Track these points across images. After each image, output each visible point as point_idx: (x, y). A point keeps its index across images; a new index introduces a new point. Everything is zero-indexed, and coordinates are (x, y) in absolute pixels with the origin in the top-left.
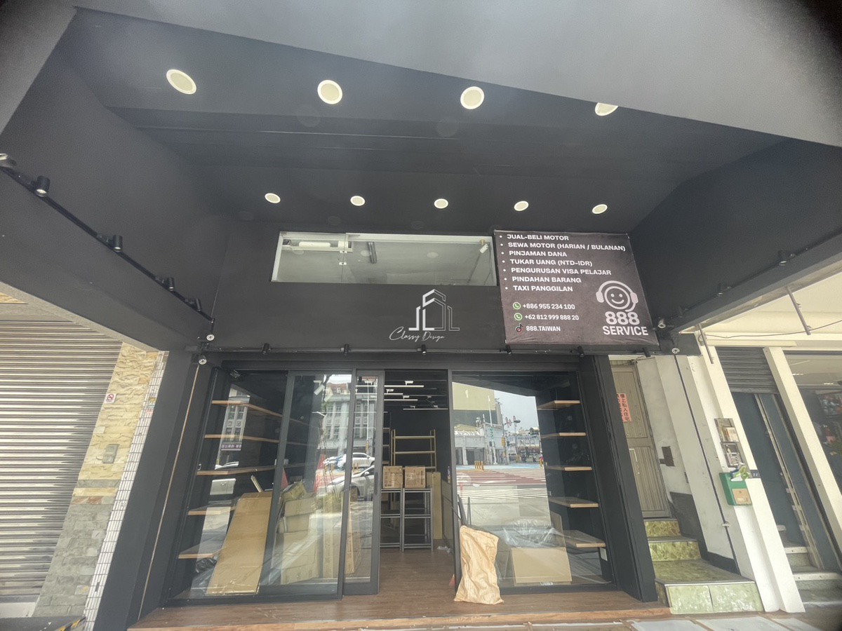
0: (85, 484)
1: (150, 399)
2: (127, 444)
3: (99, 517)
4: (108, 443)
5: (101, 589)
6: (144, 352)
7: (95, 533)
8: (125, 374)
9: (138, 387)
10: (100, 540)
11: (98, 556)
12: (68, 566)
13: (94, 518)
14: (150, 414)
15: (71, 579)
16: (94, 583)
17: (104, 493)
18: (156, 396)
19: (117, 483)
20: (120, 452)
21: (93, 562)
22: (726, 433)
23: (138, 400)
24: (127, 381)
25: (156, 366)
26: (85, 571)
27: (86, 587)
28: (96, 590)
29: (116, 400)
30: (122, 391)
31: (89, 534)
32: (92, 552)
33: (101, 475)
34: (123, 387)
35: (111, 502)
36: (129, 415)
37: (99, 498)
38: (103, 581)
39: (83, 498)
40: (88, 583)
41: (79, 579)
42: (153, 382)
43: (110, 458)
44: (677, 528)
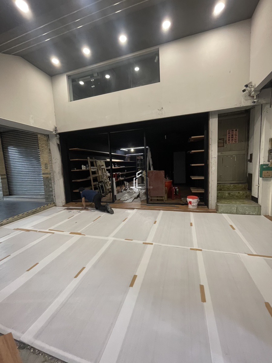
0: (44, 174)
2: (49, 163)
4: (45, 163)
7: (50, 185)
8: (41, 143)
9: (46, 147)
11: (52, 190)
12: (48, 192)
19: (50, 174)
25: (47, 139)
27: (52, 196)
29: (42, 151)
33: (46, 171)
34: (42, 147)
35: (51, 178)
37: (48, 177)
39: (45, 177)
42: (48, 145)
44: (247, 187)
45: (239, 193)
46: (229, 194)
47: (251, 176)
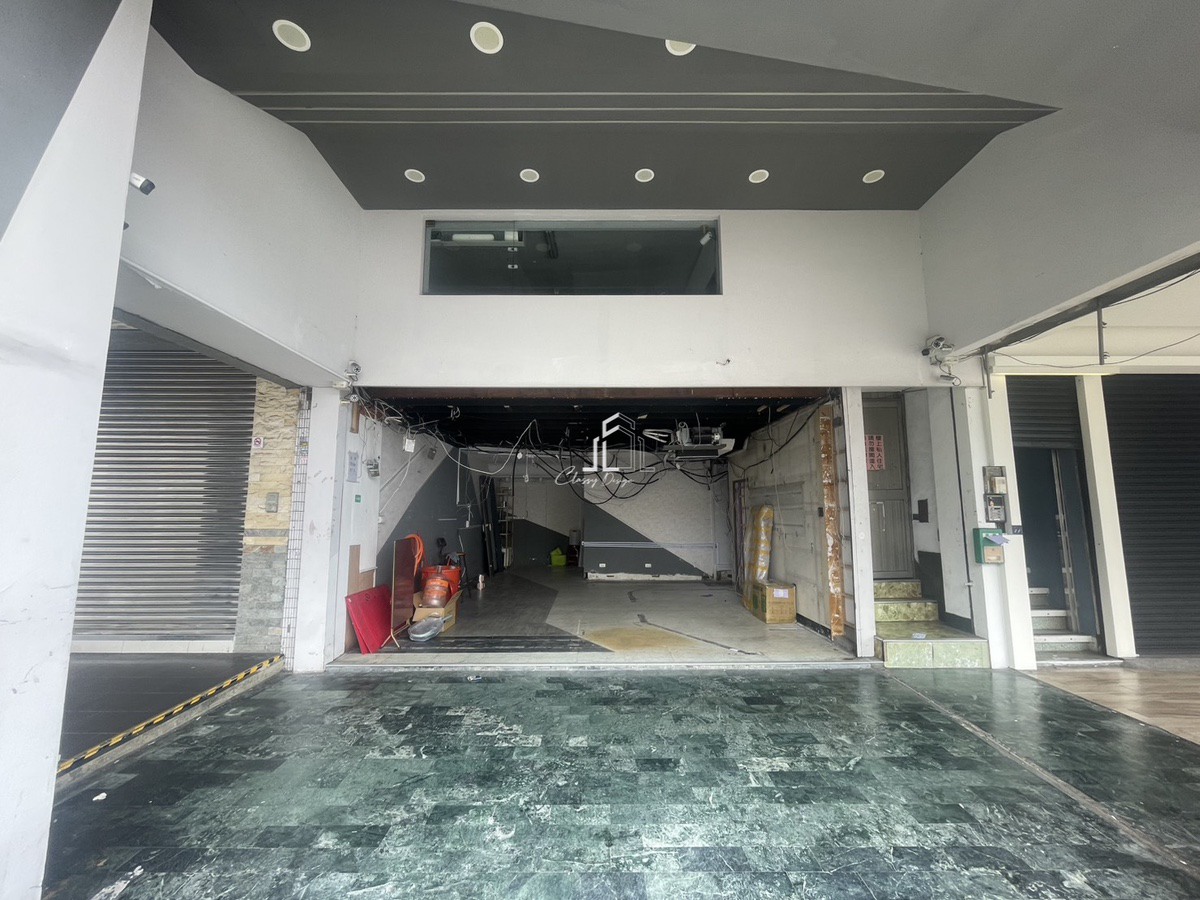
0: (253, 533)
1: (301, 443)
2: (288, 492)
3: (276, 566)
4: (266, 492)
6: (284, 389)
7: (275, 581)
8: (268, 415)
9: (287, 430)
10: (281, 587)
11: (283, 601)
12: (255, 610)
13: (270, 566)
15: (261, 622)
16: (285, 625)
17: (276, 542)
19: (286, 533)
20: (281, 501)
21: (280, 606)
22: (992, 484)
23: (289, 444)
24: (271, 423)
25: (300, 405)
26: (273, 614)
27: (278, 629)
28: (289, 631)
29: (265, 444)
30: (269, 434)
31: (269, 581)
32: (276, 597)
33: (267, 524)
34: (269, 430)
35: (284, 551)
36: (281, 462)
37: (271, 547)
39: (254, 546)
40: (279, 624)
41: (269, 621)
42: (301, 423)
43: (272, 507)
44: (919, 590)
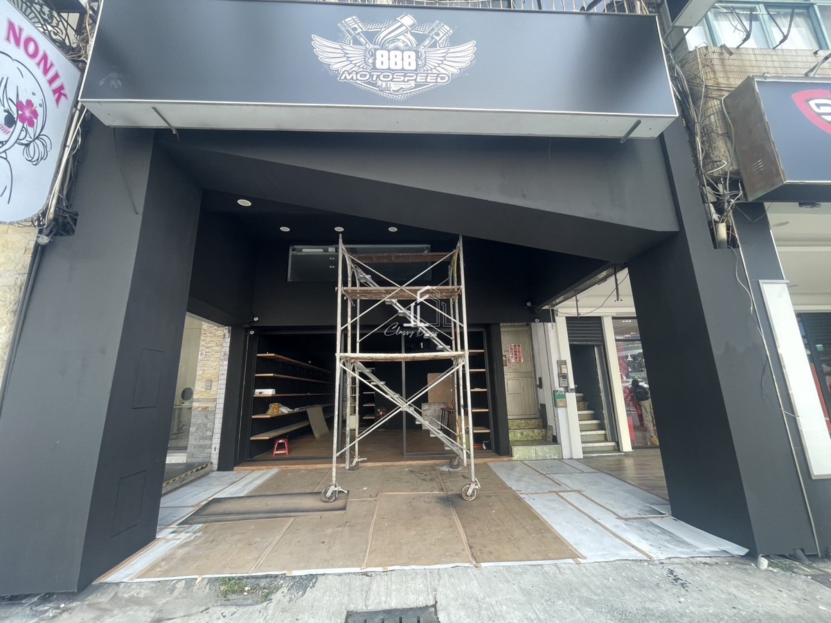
0: (198, 400)
1: (225, 354)
2: (217, 379)
3: (209, 417)
4: (205, 379)
5: (218, 451)
6: (216, 328)
7: (208, 424)
8: (208, 341)
9: (216, 348)
10: (213, 428)
11: (213, 435)
12: (198, 440)
13: (206, 417)
14: (226, 363)
15: (201, 446)
16: (213, 446)
17: (210, 405)
18: (228, 353)
19: (215, 400)
20: (213, 384)
21: (211, 438)
22: (561, 368)
23: (218, 355)
24: (209, 345)
25: (224, 335)
26: (207, 442)
27: (210, 449)
28: (215, 451)
29: (205, 355)
30: (208, 350)
31: (205, 425)
33: (205, 396)
34: (208, 348)
35: (214, 409)
36: (214, 364)
37: (207, 407)
38: (218, 446)
39: (198, 407)
40: (210, 447)
41: (205, 445)
42: (224, 344)
43: (209, 387)
44: (541, 424)
45: (533, 432)
46: (522, 434)
47: (543, 406)
